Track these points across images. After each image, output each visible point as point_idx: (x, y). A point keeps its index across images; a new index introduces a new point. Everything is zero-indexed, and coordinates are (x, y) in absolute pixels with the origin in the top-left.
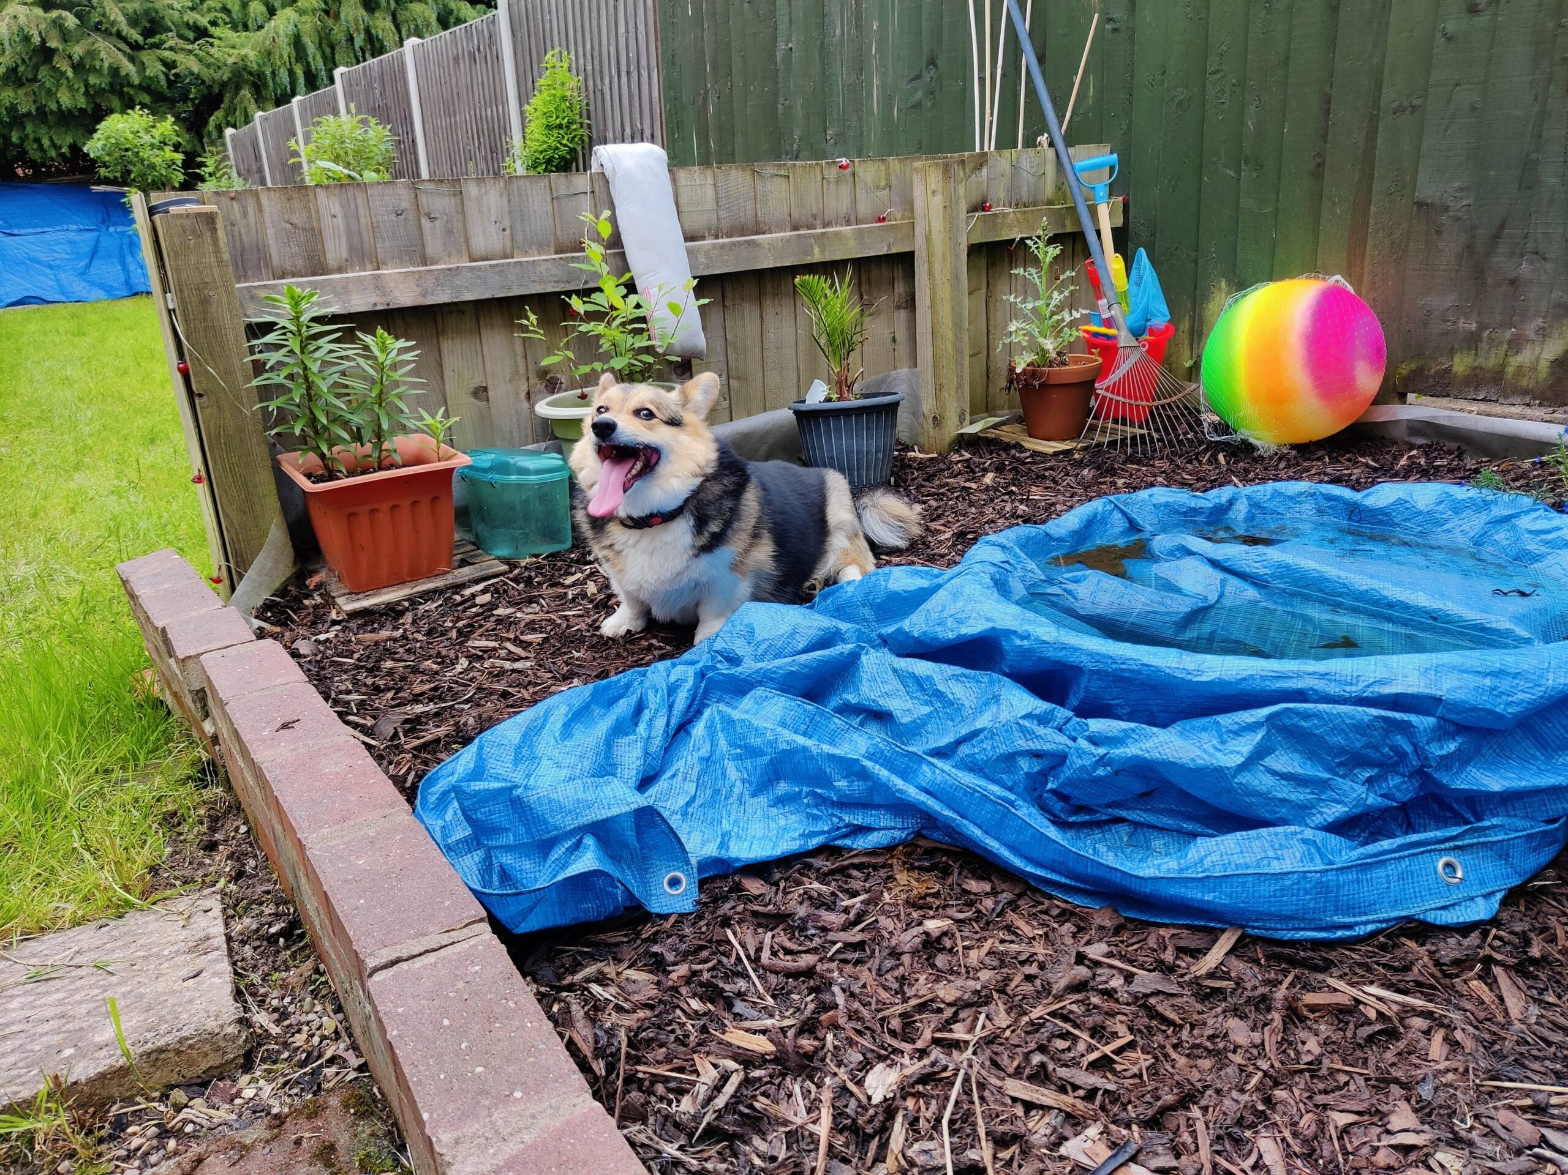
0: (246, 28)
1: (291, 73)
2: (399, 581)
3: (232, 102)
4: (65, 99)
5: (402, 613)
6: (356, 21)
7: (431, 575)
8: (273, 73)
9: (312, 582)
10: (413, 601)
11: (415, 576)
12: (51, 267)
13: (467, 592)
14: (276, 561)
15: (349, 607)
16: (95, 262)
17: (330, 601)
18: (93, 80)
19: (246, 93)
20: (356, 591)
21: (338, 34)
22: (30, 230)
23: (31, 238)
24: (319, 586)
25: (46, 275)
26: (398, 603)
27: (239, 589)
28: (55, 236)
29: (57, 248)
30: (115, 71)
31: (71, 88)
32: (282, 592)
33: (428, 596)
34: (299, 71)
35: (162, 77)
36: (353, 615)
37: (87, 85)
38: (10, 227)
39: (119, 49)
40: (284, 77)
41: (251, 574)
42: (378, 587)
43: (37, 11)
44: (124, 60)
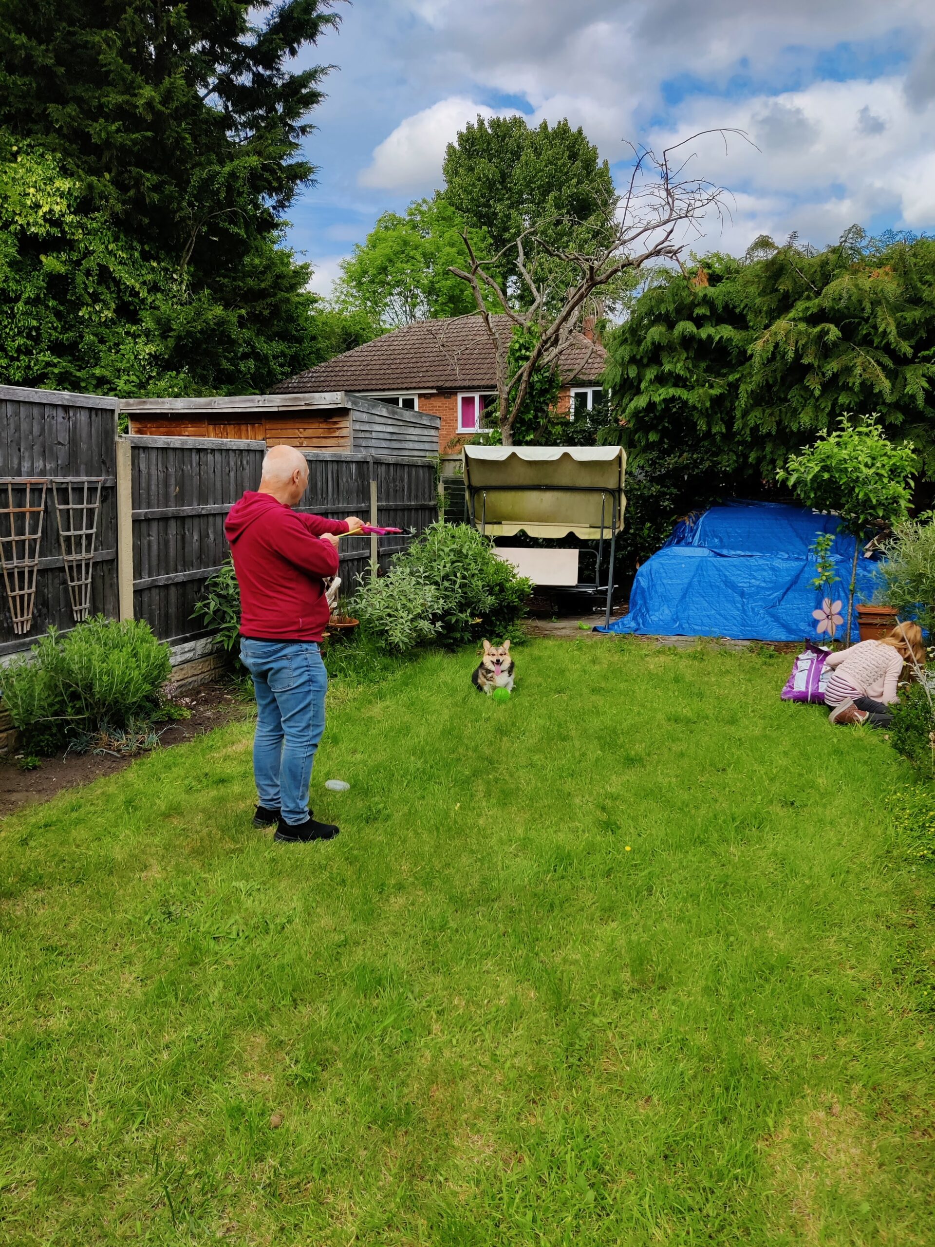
12: (742, 594)
16: (790, 594)
22: (739, 552)
23: (736, 561)
25: (734, 602)
28: (761, 561)
29: (758, 575)
30: (867, 388)
38: (723, 547)
39: (879, 363)
43: (802, 326)
44: (882, 376)
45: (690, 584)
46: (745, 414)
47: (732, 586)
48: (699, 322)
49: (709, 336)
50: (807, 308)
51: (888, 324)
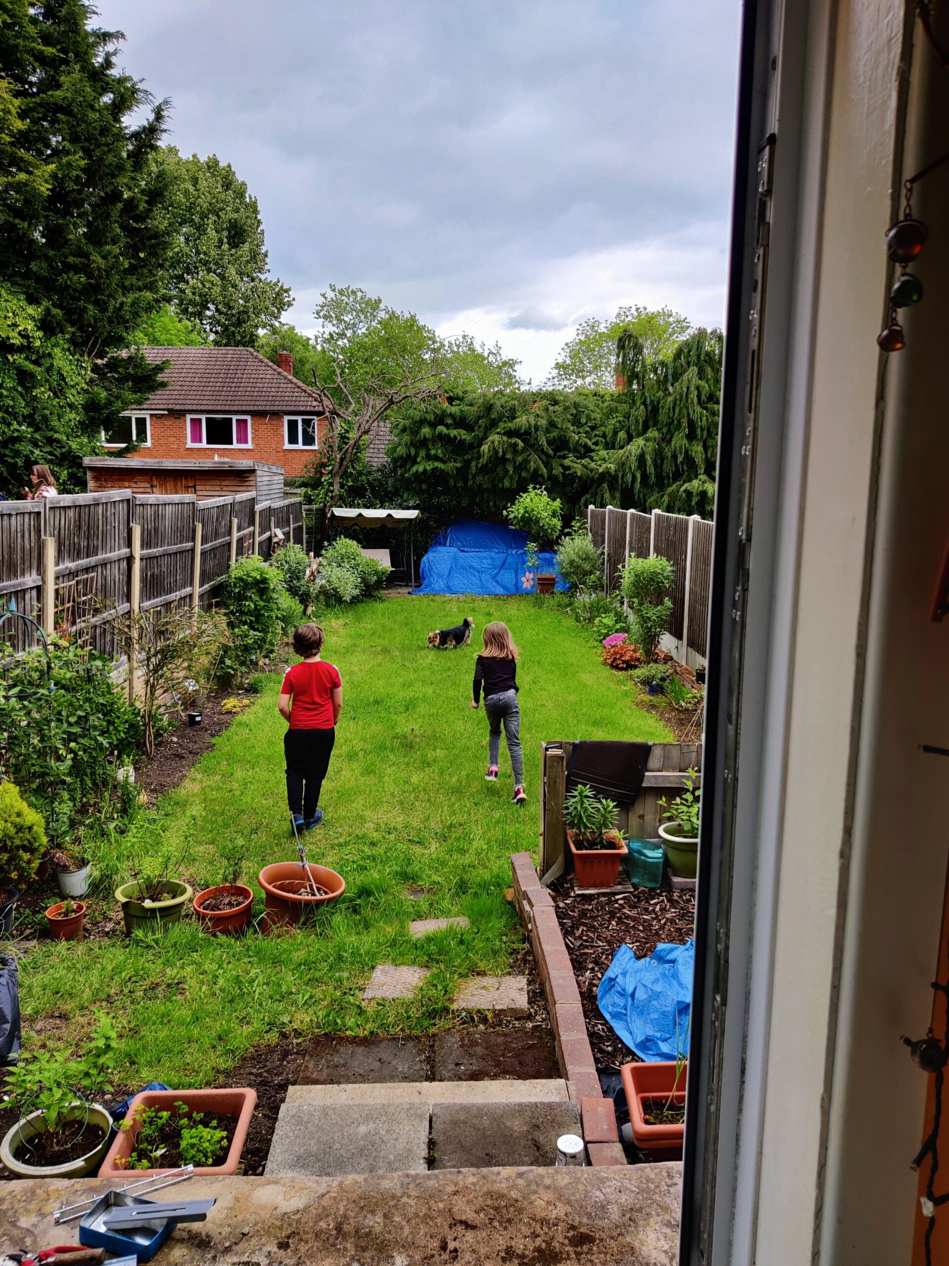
0: (613, 448)
1: (634, 477)
2: (595, 886)
3: (596, 489)
4: (507, 483)
5: (593, 900)
6: (681, 448)
7: (608, 886)
8: (623, 476)
9: (569, 877)
10: (599, 895)
11: (601, 885)
12: (479, 572)
13: (617, 897)
14: (559, 869)
15: (578, 892)
16: (502, 571)
17: (572, 888)
18: (524, 474)
19: (605, 485)
20: (581, 887)
21: (668, 453)
22: (473, 550)
23: (472, 554)
24: (571, 879)
25: (475, 576)
26: (594, 895)
27: (546, 876)
28: (484, 554)
29: (484, 561)
30: (536, 470)
31: (511, 478)
32: (557, 879)
33: (604, 894)
34: (638, 476)
35: (561, 475)
36: (579, 895)
37: (520, 475)
38: (464, 547)
39: (541, 459)
40: (629, 478)
41: (550, 871)
42: (588, 888)
43: (505, 438)
44: (542, 466)
45: (451, 567)
46: (474, 477)
47: (473, 568)
48: (447, 427)
49: (455, 436)
50: (504, 428)
51: (543, 441)
